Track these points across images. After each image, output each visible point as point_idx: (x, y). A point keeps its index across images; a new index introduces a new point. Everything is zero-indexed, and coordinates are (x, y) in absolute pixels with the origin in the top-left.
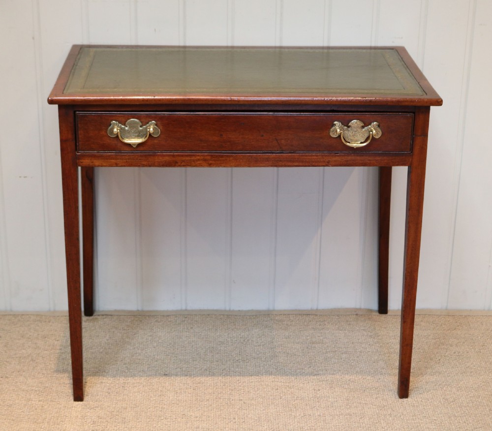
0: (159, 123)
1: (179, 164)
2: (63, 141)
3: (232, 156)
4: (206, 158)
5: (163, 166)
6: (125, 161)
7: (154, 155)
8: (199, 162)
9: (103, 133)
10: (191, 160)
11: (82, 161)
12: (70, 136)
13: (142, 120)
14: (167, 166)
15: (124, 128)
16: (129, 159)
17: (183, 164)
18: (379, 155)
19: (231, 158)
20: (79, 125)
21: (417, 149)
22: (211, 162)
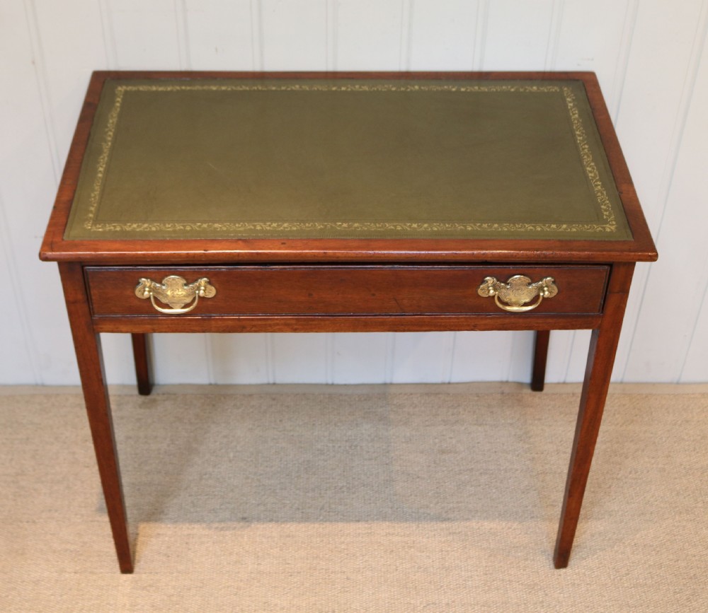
0: (213, 280)
1: (248, 329)
2: (70, 304)
3: (328, 320)
4: (288, 322)
5: (224, 331)
6: (166, 326)
7: (209, 320)
8: (278, 327)
9: (128, 293)
10: (266, 325)
11: (101, 326)
12: (80, 296)
13: (186, 277)
14: (229, 332)
15: (161, 287)
16: (172, 324)
17: (253, 329)
18: (553, 317)
19: (327, 322)
20: (91, 284)
21: (610, 309)
22: (295, 327)
